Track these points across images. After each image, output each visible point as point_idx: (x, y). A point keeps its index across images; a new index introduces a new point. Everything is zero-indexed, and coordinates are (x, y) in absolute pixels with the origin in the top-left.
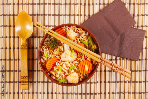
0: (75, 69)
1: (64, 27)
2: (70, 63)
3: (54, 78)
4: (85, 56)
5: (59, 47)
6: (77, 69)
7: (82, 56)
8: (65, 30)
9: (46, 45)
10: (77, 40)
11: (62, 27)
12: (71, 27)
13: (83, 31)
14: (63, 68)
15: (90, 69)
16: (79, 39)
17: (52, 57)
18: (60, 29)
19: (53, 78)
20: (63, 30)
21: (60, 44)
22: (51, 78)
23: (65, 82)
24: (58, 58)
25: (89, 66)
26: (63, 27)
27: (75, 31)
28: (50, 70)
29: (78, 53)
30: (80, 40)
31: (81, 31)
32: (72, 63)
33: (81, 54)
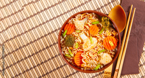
1: (70, 21)
2: (94, 49)
4: (103, 34)
5: (75, 41)
7: (101, 35)
8: (72, 23)
9: (63, 46)
11: (68, 22)
12: (76, 16)
15: (115, 43)
17: (76, 53)
18: (67, 25)
20: (71, 24)
21: (76, 38)
24: (81, 50)
25: (113, 40)
30: (91, 23)
32: (97, 48)
33: (99, 34)
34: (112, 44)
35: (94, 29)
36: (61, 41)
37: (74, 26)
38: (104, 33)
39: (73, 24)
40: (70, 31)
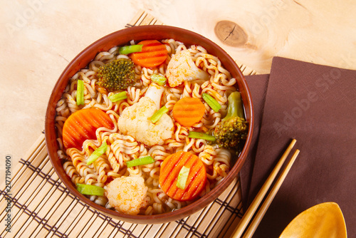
0: (146, 170)
1: (171, 41)
2: (139, 144)
3: (70, 172)
4: (195, 144)
5: (129, 89)
6: (152, 173)
7: (187, 140)
8: (168, 48)
9: (95, 68)
10: (192, 87)
11: (165, 39)
12: (193, 47)
13: (221, 69)
14: (111, 151)
15: (193, 186)
16: (201, 89)
18: (156, 41)
19: (65, 172)
20: (165, 49)
21: (138, 84)
22: (61, 170)
23: (97, 197)
24: (112, 117)
26: (166, 41)
27: (198, 63)
28: (70, 146)
29: (179, 127)
30: (204, 91)
31: (214, 67)
32: (146, 150)
33: (186, 134)
34: (182, 181)
35: (192, 110)
36: (106, 54)
37: (163, 58)
38: (198, 144)
39: (170, 55)
40: (143, 58)
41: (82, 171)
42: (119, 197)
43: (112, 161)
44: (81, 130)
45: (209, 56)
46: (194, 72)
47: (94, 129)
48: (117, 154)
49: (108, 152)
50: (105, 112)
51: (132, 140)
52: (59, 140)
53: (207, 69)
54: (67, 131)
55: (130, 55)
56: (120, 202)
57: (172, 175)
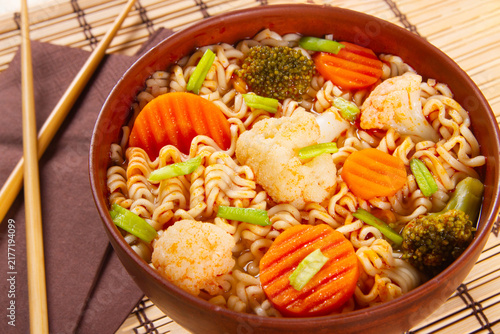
0: (248, 236)
1: (396, 60)
3: (115, 182)
5: (286, 102)
6: (256, 245)
7: (349, 218)
9: (245, 49)
10: (398, 141)
11: (387, 54)
12: (431, 82)
14: (202, 177)
15: (320, 293)
16: (413, 151)
19: (106, 179)
20: (380, 68)
22: (101, 174)
23: (137, 241)
24: (234, 128)
25: (326, 281)
26: (388, 57)
27: (428, 109)
28: (139, 144)
29: (344, 190)
30: (418, 154)
32: (264, 205)
33: (352, 207)
34: (302, 277)
35: (383, 173)
36: (276, 37)
37: (373, 80)
38: (365, 231)
39: (382, 79)
40: (335, 65)
41: (135, 189)
42: (174, 248)
43: (196, 192)
44: (170, 126)
45: (453, 103)
46: (414, 119)
47: (193, 134)
48: (210, 185)
49: (196, 175)
50: (227, 118)
51: (250, 175)
52: (126, 129)
53: (441, 126)
54: (147, 117)
55: (315, 54)
56: (172, 257)
57: (290, 258)
